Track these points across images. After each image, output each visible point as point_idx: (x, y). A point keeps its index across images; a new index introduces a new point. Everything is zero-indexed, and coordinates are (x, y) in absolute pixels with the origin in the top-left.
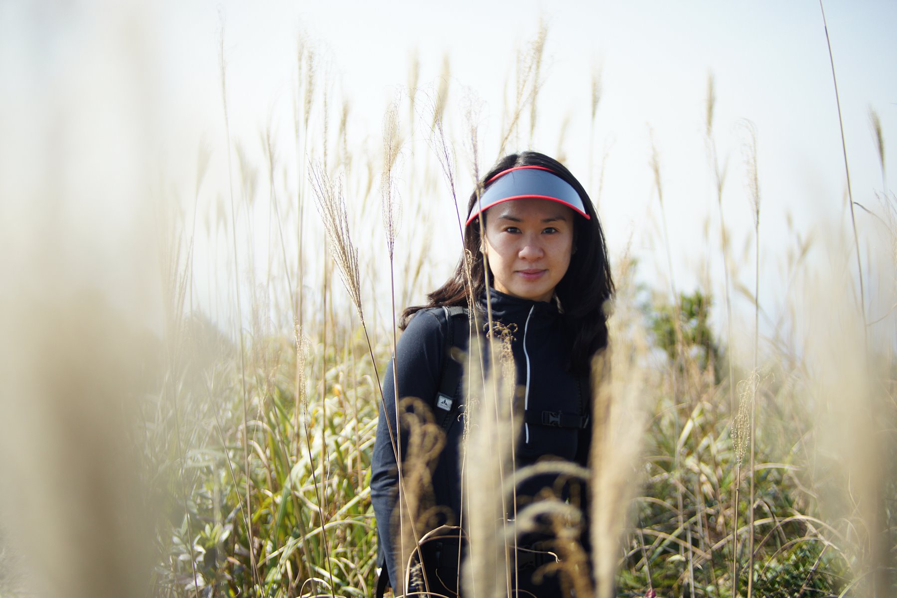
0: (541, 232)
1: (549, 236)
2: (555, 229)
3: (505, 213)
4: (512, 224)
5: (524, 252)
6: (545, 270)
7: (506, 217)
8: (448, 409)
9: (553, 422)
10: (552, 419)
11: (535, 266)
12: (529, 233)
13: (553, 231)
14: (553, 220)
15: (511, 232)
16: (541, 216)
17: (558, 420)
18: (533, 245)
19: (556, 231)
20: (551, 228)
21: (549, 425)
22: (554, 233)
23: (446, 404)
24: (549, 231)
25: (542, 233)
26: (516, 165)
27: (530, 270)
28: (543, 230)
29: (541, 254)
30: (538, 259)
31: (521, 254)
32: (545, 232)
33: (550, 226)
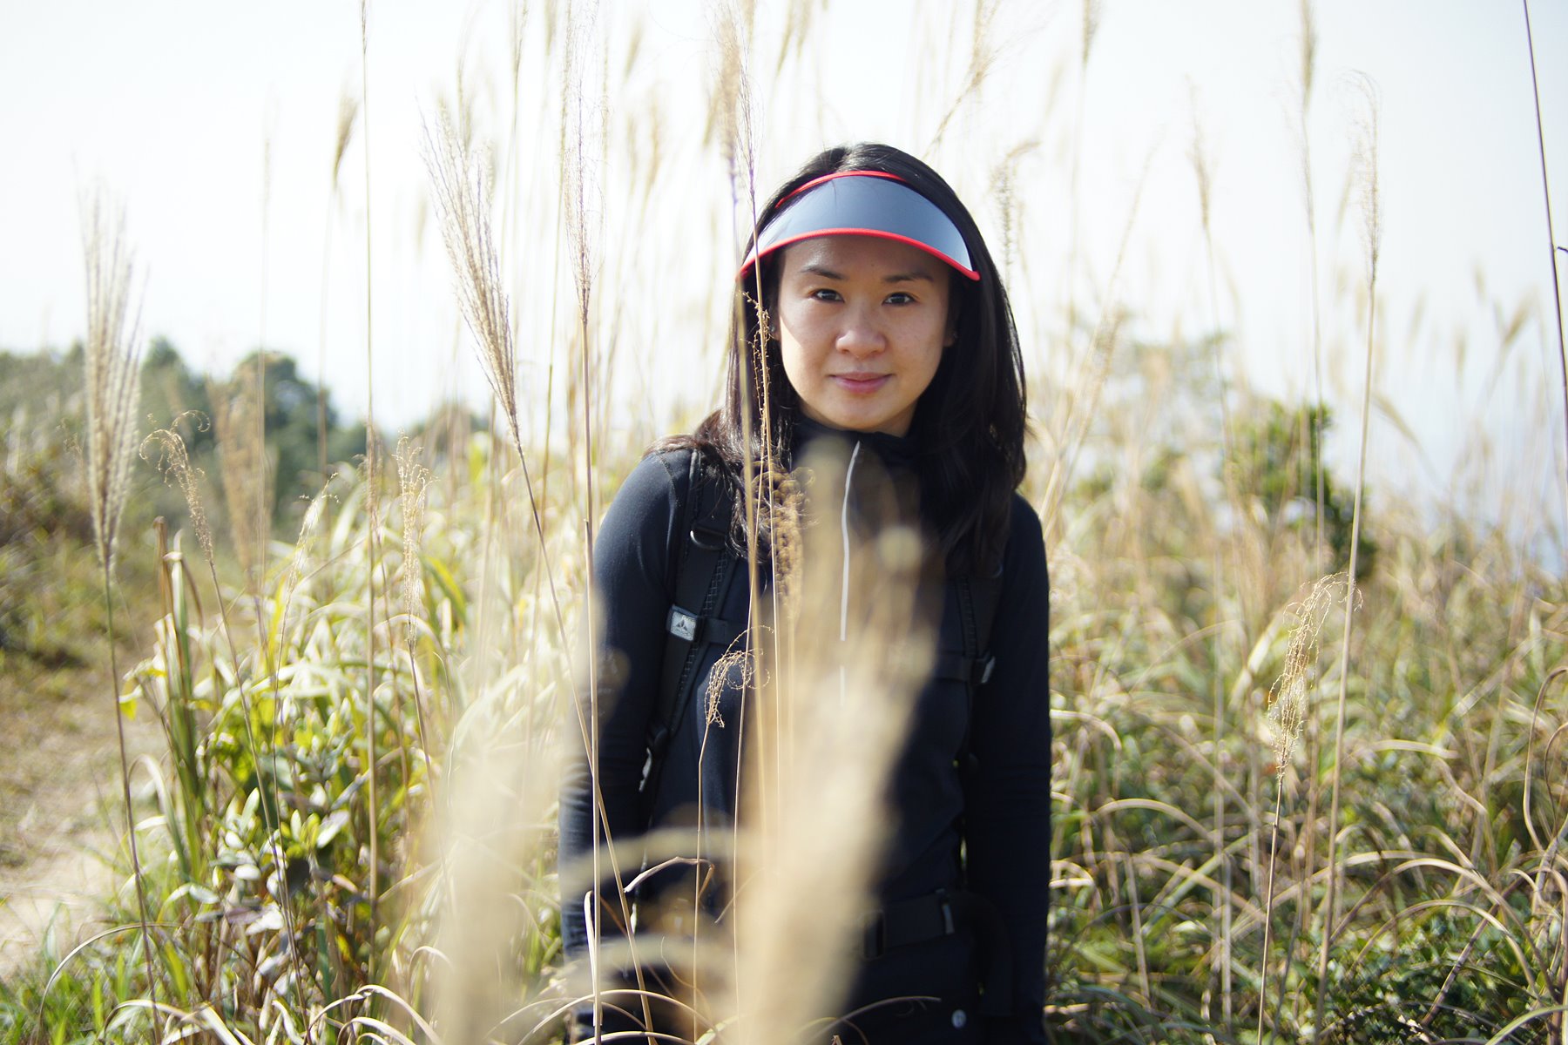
0: (881, 302)
1: (898, 309)
2: (909, 296)
3: (814, 261)
4: (826, 283)
5: (847, 339)
6: (888, 376)
7: (814, 270)
8: (690, 637)
11: (867, 368)
12: (858, 302)
13: (907, 299)
14: (906, 278)
15: (824, 299)
16: (881, 271)
18: (865, 327)
19: (913, 300)
20: (902, 295)
22: (907, 303)
23: (685, 628)
24: (899, 299)
25: (884, 303)
26: (840, 168)
27: (857, 374)
28: (887, 298)
29: (880, 345)
30: (873, 355)
31: (841, 342)
32: (890, 301)
33: (901, 290)
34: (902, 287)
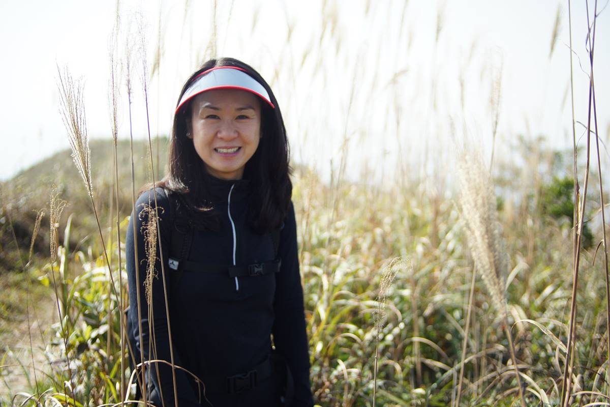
0: (234, 119)
1: (242, 121)
3: (207, 104)
4: (212, 112)
5: (223, 134)
6: (240, 148)
7: (207, 107)
8: (176, 268)
9: (258, 272)
10: (256, 270)
11: (231, 144)
12: (227, 119)
13: (245, 117)
14: (244, 109)
15: (211, 119)
16: (235, 106)
17: (261, 269)
19: (247, 118)
21: (255, 275)
22: (245, 119)
23: (174, 265)
24: (241, 117)
25: (236, 119)
26: (216, 66)
28: (237, 117)
29: (236, 135)
30: (235, 139)
31: (219, 135)
33: (243, 114)
34: (244, 112)
